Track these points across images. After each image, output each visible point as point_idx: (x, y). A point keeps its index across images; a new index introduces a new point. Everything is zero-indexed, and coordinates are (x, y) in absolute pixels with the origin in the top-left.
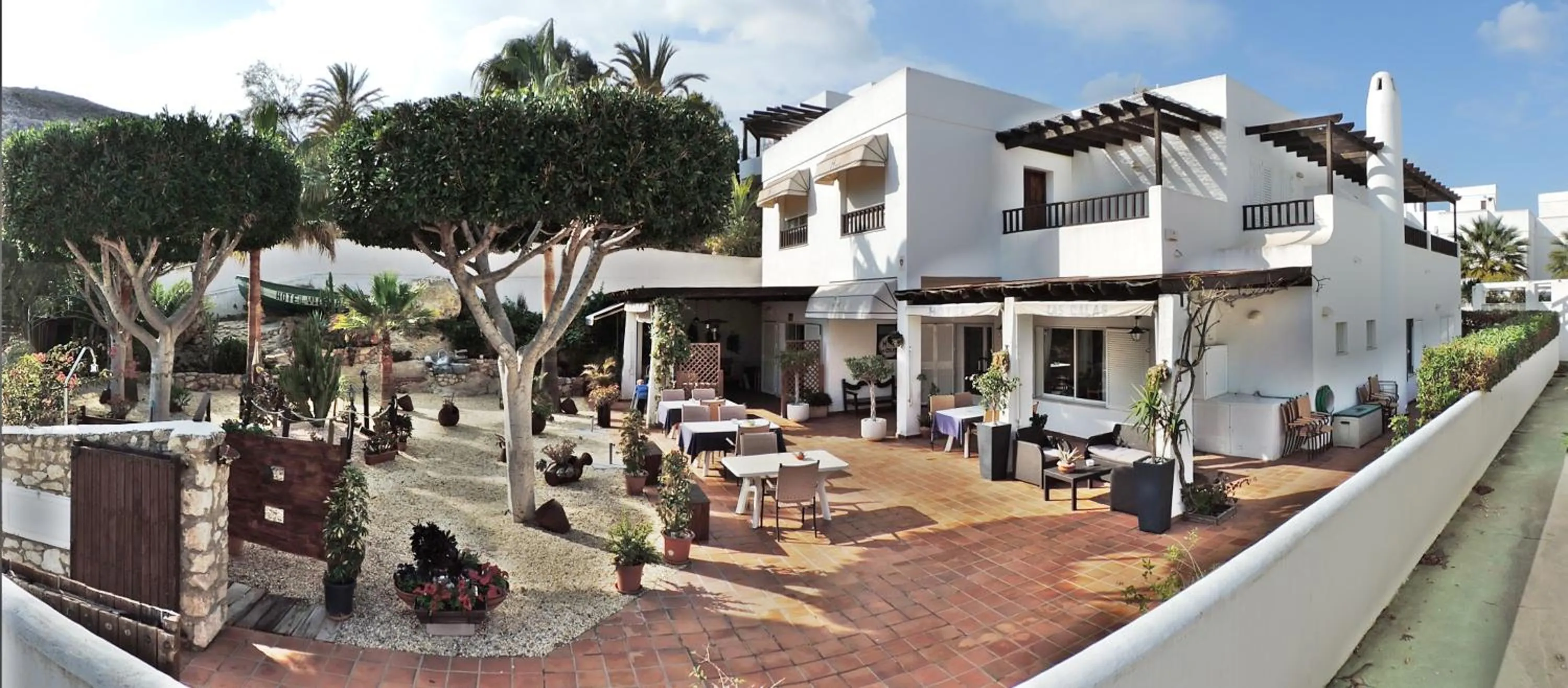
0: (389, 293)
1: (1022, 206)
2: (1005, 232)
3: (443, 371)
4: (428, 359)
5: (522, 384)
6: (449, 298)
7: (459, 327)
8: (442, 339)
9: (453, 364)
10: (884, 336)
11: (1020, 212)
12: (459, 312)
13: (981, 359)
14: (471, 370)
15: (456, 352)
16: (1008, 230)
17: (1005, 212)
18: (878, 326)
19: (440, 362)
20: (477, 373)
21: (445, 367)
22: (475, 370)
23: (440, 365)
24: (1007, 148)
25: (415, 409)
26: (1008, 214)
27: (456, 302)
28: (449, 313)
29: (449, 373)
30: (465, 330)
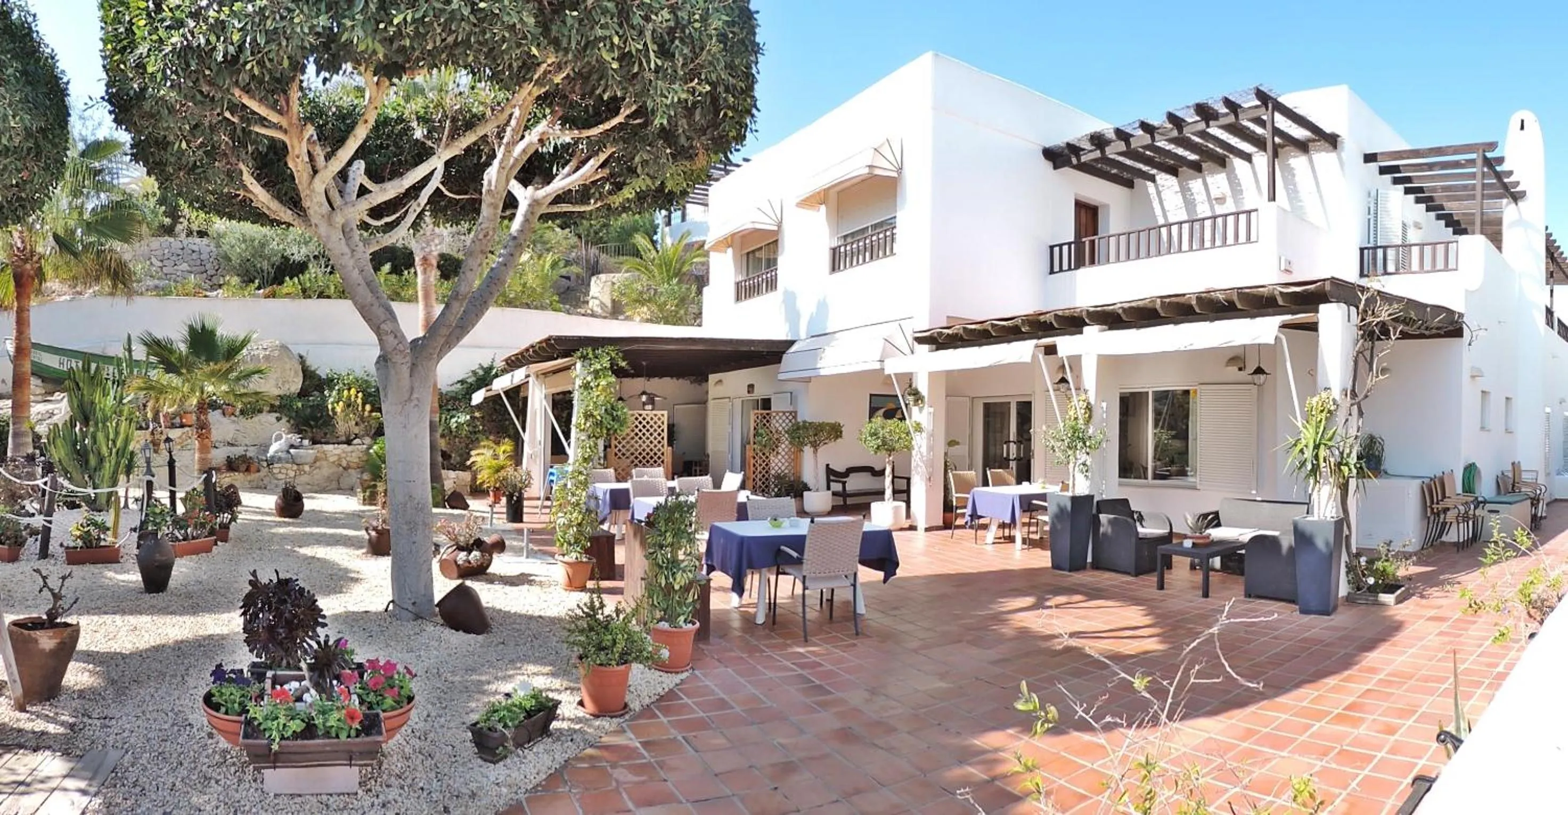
0: (208, 343)
1: (1072, 239)
2: (1052, 272)
3: (280, 459)
5: (415, 396)
6: (289, 365)
7: (300, 405)
8: (279, 420)
9: (292, 451)
10: (878, 409)
11: (1073, 246)
12: (300, 385)
13: (1008, 442)
14: (317, 461)
15: (297, 436)
16: (1056, 268)
17: (1052, 247)
18: (871, 395)
19: (275, 447)
20: (324, 462)
21: (283, 455)
23: (276, 452)
24: (1056, 167)
25: (244, 503)
26: (1057, 249)
27: (295, 371)
28: (286, 387)
29: (287, 462)
30: (309, 410)
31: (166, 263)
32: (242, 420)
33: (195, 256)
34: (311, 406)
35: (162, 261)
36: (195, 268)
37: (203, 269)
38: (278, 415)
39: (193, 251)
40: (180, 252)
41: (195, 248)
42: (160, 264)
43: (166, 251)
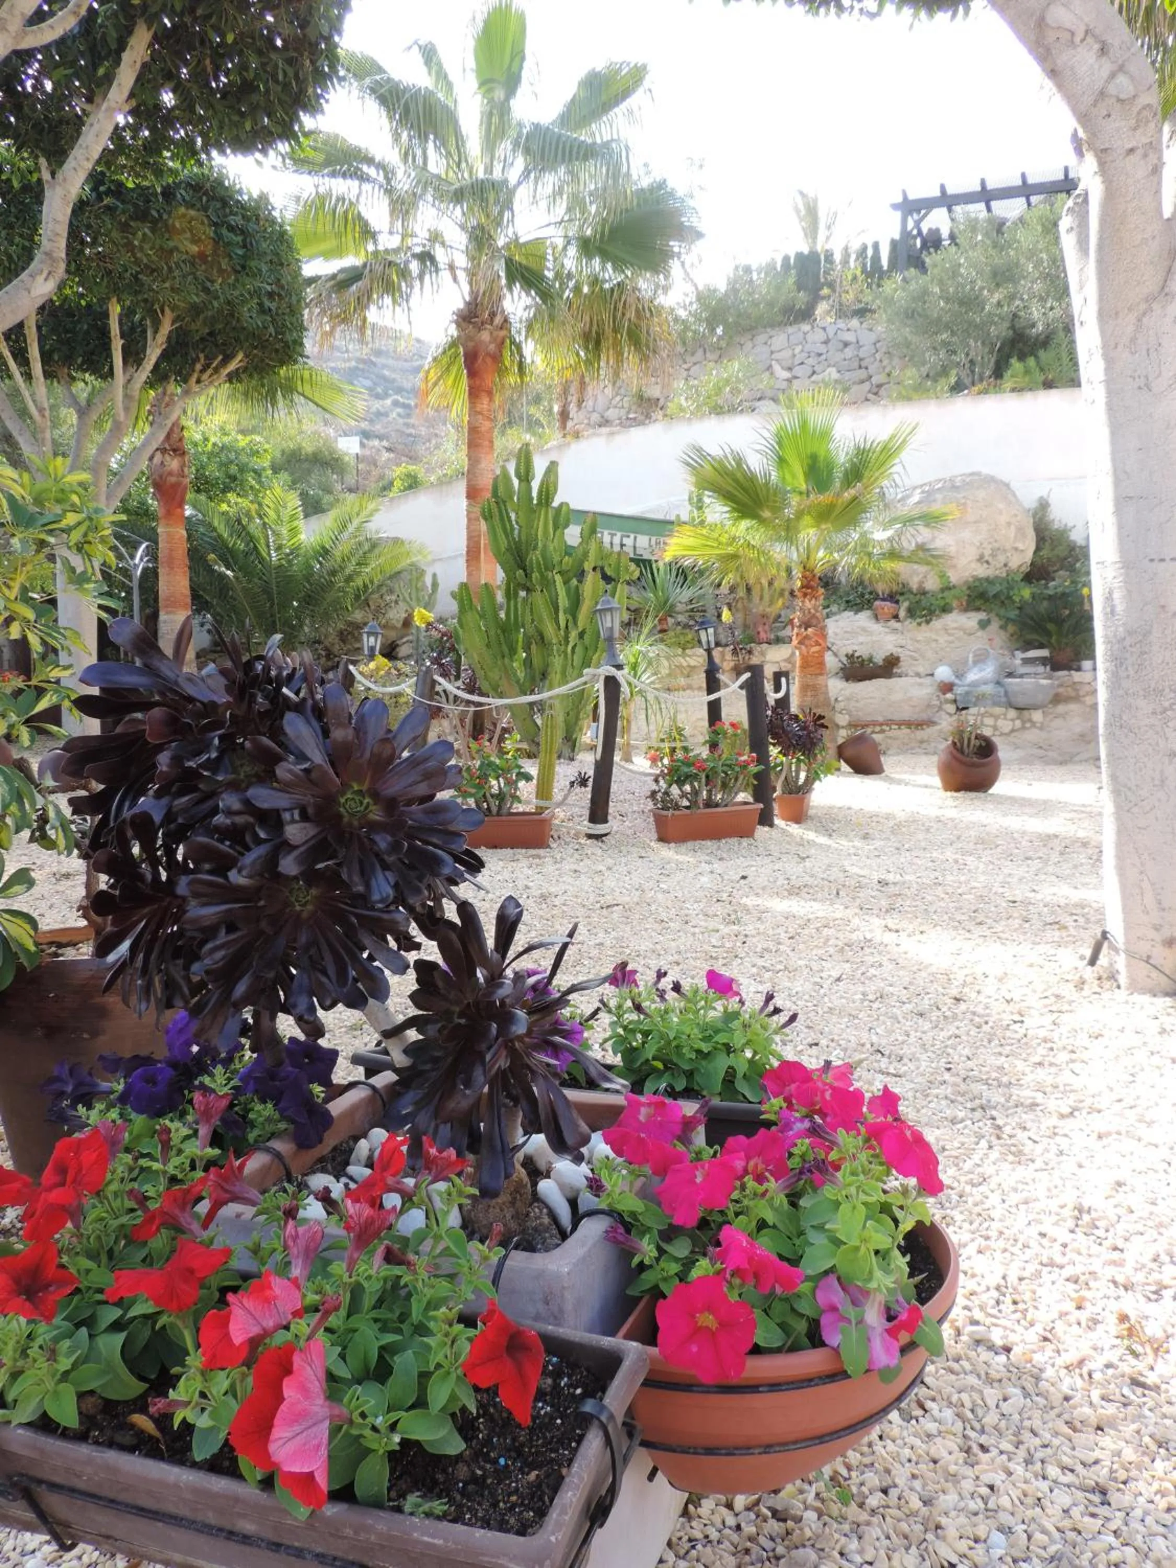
0: (814, 458)
3: (980, 699)
4: (944, 673)
6: (1003, 519)
8: (983, 625)
9: (1007, 681)
12: (1029, 556)
14: (1057, 699)
15: (1020, 655)
19: (973, 676)
20: (1073, 707)
21: (989, 689)
22: (1067, 700)
23: (974, 684)
27: (1020, 530)
28: (1002, 559)
29: (996, 704)
30: (1045, 604)
31: (798, 371)
32: (910, 624)
33: (849, 352)
34: (1050, 597)
35: (790, 369)
36: (847, 375)
37: (862, 374)
38: (982, 615)
39: (846, 344)
40: (822, 349)
41: (849, 337)
42: (786, 375)
43: (798, 349)
